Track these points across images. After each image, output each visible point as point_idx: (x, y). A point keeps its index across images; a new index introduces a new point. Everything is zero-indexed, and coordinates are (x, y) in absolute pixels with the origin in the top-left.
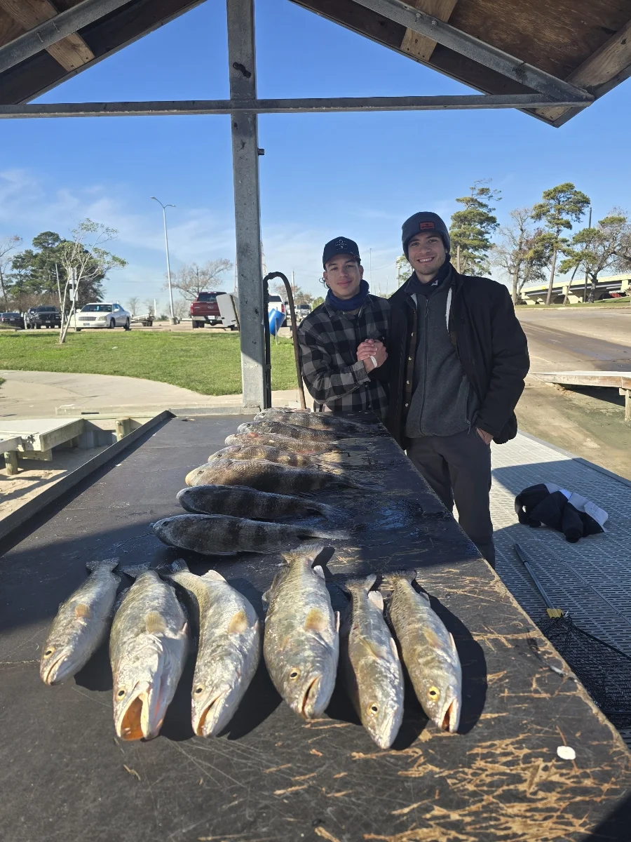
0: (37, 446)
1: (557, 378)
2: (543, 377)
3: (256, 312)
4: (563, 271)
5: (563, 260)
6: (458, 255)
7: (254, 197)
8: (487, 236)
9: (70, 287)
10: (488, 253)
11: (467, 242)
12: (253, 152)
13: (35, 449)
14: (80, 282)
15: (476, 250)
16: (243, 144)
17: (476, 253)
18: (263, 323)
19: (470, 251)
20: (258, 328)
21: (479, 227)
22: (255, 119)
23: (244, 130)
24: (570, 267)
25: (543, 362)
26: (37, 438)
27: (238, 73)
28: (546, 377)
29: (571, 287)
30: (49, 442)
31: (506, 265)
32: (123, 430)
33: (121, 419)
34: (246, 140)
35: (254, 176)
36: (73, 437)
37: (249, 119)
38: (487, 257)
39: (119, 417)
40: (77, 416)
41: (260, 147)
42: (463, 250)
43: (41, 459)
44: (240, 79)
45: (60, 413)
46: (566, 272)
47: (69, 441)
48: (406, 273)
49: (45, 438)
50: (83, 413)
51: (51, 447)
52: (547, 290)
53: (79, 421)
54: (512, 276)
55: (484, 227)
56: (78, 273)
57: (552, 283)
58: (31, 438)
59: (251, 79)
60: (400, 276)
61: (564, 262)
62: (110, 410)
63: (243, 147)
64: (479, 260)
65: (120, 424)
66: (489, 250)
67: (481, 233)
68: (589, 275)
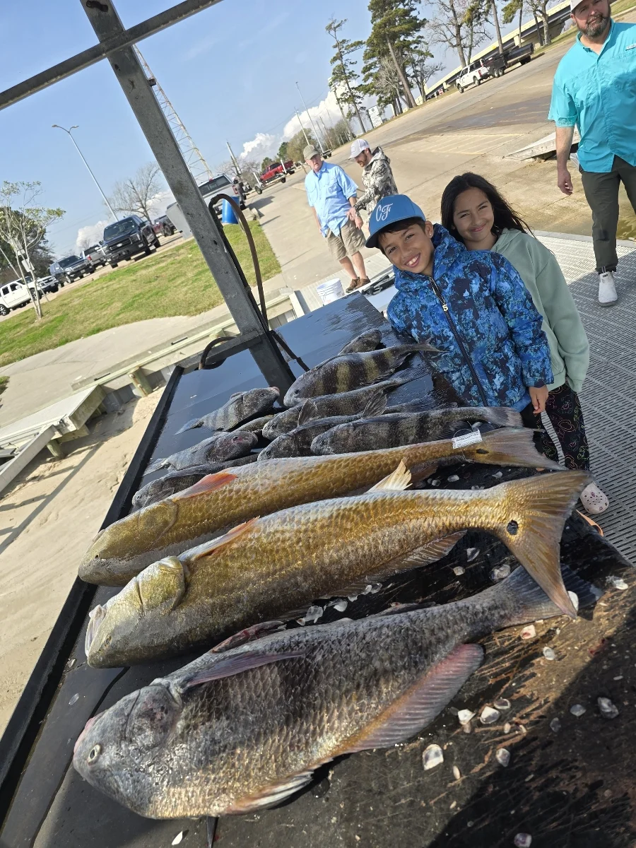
0: (72, 427)
1: (535, 150)
2: (521, 154)
3: (216, 243)
4: (508, 20)
5: (503, 7)
6: (391, 50)
7: (165, 132)
8: (413, 14)
9: (21, 259)
10: (422, 32)
11: (396, 29)
12: (145, 87)
13: (71, 430)
14: (29, 250)
15: (408, 35)
16: (132, 83)
17: (410, 39)
18: (226, 251)
19: (402, 39)
20: (223, 258)
21: (401, 6)
22: (131, 51)
23: (127, 68)
24: (514, 12)
25: (516, 138)
26: (68, 421)
27: (95, 11)
28: (524, 154)
29: (522, 34)
30: (79, 419)
31: (445, 39)
32: (139, 381)
33: (133, 371)
34: (134, 78)
35: (156, 111)
36: (98, 405)
37: (127, 55)
38: (422, 37)
39: (130, 370)
40: (91, 385)
41: (149, 76)
42: (394, 40)
43: (81, 436)
44: (100, 16)
45: (75, 387)
46: (511, 21)
47: (96, 410)
48: (344, 94)
49: (74, 417)
50: (96, 380)
51: (84, 422)
52: (498, 48)
53: (96, 389)
54: (456, 48)
55: (407, 4)
56: (22, 241)
57: (500, 39)
58: (62, 421)
59: (110, 12)
60: (338, 99)
61: (505, 9)
62: (118, 366)
63: (133, 86)
64: (416, 45)
65: (134, 377)
66: (422, 29)
67: (407, 13)
68: (537, 12)
